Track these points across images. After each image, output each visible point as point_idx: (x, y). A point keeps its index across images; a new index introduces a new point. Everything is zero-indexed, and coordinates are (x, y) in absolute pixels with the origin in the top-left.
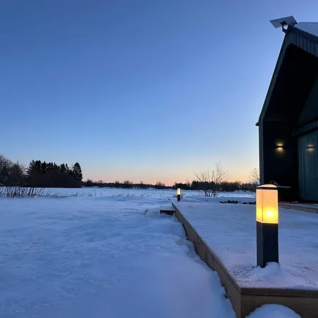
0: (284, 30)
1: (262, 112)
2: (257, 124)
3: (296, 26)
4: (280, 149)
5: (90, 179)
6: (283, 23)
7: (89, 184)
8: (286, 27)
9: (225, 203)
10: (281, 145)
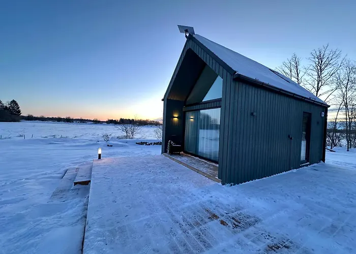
0: (186, 36)
1: (167, 91)
2: (163, 100)
3: (194, 36)
4: (176, 119)
5: (31, 114)
6: (186, 31)
7: (30, 118)
8: (188, 35)
9: (139, 144)
10: (176, 116)
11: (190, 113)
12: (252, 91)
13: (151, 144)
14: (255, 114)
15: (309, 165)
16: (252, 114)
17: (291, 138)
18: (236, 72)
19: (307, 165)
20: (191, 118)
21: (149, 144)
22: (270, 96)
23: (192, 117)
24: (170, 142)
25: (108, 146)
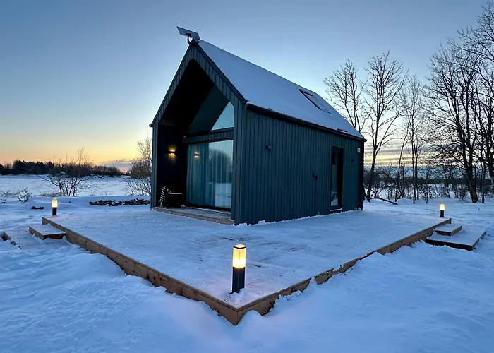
0: (189, 42)
2: (151, 126)
4: (172, 155)
6: (189, 35)
8: (191, 39)
9: (96, 204)
10: (173, 151)
11: (195, 147)
12: (266, 122)
13: (120, 203)
14: (270, 147)
15: (342, 211)
16: (267, 147)
17: (316, 177)
18: (246, 101)
19: (339, 212)
20: (195, 155)
21: (116, 205)
22: (287, 126)
23: (197, 153)
24: (166, 190)
25: (34, 208)
